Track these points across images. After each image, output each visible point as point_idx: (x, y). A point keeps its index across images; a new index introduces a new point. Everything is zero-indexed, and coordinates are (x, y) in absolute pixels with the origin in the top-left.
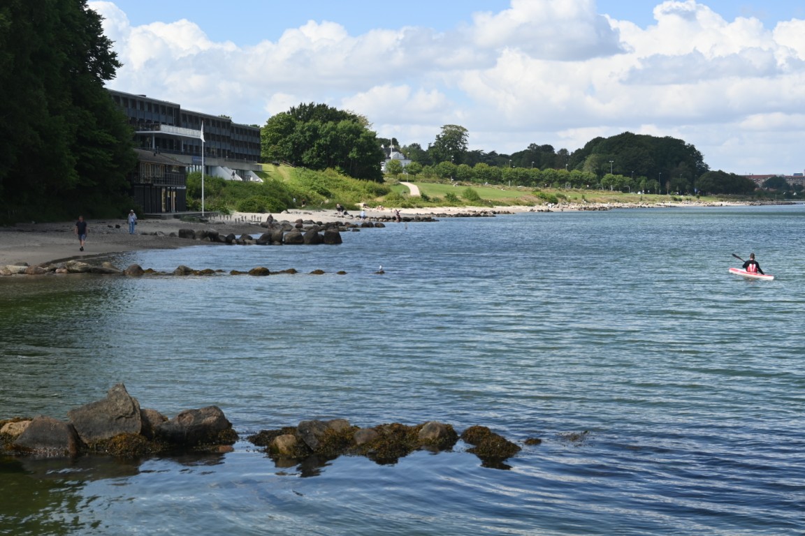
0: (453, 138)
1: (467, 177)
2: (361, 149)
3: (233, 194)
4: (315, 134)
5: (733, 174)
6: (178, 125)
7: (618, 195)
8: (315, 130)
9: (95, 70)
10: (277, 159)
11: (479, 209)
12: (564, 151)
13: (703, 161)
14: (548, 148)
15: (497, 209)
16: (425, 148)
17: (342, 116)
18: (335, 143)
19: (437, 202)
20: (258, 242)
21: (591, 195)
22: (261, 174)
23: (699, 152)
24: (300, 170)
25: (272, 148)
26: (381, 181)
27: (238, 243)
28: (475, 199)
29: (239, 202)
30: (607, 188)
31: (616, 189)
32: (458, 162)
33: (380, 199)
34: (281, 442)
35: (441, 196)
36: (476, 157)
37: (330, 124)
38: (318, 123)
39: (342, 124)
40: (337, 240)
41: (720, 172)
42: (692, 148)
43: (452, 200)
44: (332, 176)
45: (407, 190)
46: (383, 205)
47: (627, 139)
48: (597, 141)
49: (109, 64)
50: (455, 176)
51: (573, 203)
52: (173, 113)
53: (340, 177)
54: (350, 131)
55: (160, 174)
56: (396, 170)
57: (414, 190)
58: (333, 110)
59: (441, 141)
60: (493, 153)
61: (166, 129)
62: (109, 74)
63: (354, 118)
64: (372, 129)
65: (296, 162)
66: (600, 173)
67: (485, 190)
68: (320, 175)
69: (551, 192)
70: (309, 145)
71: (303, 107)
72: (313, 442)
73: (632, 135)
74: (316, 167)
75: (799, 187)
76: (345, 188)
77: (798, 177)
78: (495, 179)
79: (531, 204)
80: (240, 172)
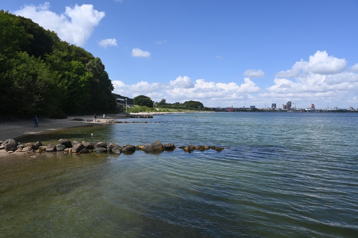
0: (163, 101)
1: (166, 107)
2: (150, 103)
3: (130, 110)
4: (142, 100)
6: (120, 98)
7: (190, 111)
8: (142, 99)
9: (110, 89)
10: (136, 104)
11: (169, 113)
12: (181, 103)
13: (203, 105)
14: (179, 103)
15: (172, 113)
16: (159, 102)
17: (146, 97)
18: (145, 102)
19: (162, 111)
21: (186, 110)
22: (134, 107)
24: (140, 106)
25: (135, 102)
26: (153, 108)
27: (136, 118)
28: (168, 111)
29: (131, 111)
30: (188, 109)
31: (190, 110)
32: (164, 105)
33: (153, 111)
34: (186, 149)
35: (163, 110)
36: (167, 104)
37: (145, 98)
38: (143, 98)
39: (146, 99)
40: (152, 117)
41: (206, 107)
42: (201, 103)
43: (164, 111)
44: (145, 107)
45: (156, 110)
46: (154, 112)
47: (191, 102)
48: (186, 102)
49: (112, 88)
50: (164, 107)
51: (183, 112)
52: (119, 96)
53: (146, 107)
54: (148, 100)
55: (119, 106)
56: (155, 106)
57: (158, 109)
58: (145, 96)
59: (162, 101)
60: (170, 104)
61: (118, 99)
62: (113, 90)
63: (148, 98)
64: (151, 99)
65: (139, 104)
66: (187, 107)
67: (170, 110)
68: (143, 107)
69: (180, 110)
70: (141, 102)
71: (140, 96)
72: (191, 148)
73: (192, 101)
74: (142, 105)
75: (218, 110)
76: (147, 109)
77: (217, 108)
78: (171, 108)
79: (177, 112)
80: (130, 106)
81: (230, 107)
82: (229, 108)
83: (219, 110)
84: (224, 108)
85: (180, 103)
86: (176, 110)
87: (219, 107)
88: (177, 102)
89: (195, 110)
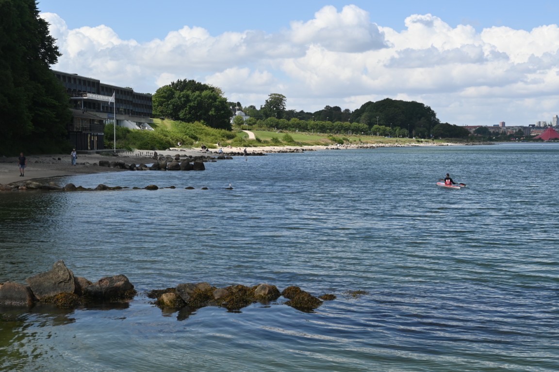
0: (276, 102)
1: (285, 127)
2: (218, 109)
3: (134, 138)
4: (187, 99)
5: (455, 125)
6: (99, 93)
7: (382, 139)
8: (187, 96)
10: (163, 115)
11: (293, 148)
12: (347, 110)
13: (436, 117)
14: (337, 109)
15: (305, 147)
16: (258, 108)
18: (200, 106)
19: (266, 143)
20: (151, 169)
21: (364, 138)
22: (152, 125)
23: (433, 111)
24: (177, 122)
25: (160, 108)
26: (230, 130)
28: (291, 141)
29: (138, 143)
30: (375, 134)
31: (381, 135)
32: (279, 117)
33: (230, 141)
34: (165, 298)
35: (269, 139)
36: (292, 114)
37: (197, 93)
38: (189, 92)
39: (204, 93)
40: (202, 168)
41: (447, 124)
42: (429, 109)
43: (276, 142)
44: (198, 126)
45: (247, 136)
46: (232, 145)
47: (388, 103)
48: (369, 103)
49: (53, 54)
50: (278, 127)
51: (353, 144)
52: (95, 86)
53: (204, 127)
54: (210, 97)
55: (87, 125)
56: (240, 123)
57: (252, 135)
58: (199, 84)
59: (269, 104)
60: (302, 112)
61: (91, 96)
62: (53, 60)
63: (212, 89)
64: (224, 96)
65: (175, 116)
66: (371, 125)
67: (297, 135)
68: (191, 125)
69: (340, 136)
70: (183, 106)
71: (179, 82)
72: (186, 298)
73: (391, 100)
74: (188, 121)
75: (497, 134)
76: (207, 134)
77: (496, 127)
78: (304, 129)
79: (326, 145)
80: (139, 124)
81: (548, 123)
82: (545, 127)
83: (504, 133)
84: (525, 128)
85: (343, 110)
86: (323, 137)
87: (503, 124)
88: (332, 106)
89: (404, 136)
